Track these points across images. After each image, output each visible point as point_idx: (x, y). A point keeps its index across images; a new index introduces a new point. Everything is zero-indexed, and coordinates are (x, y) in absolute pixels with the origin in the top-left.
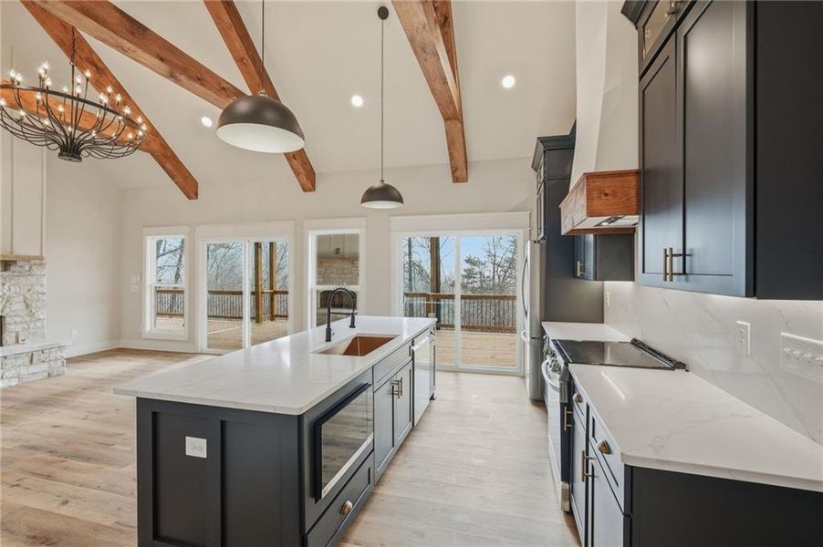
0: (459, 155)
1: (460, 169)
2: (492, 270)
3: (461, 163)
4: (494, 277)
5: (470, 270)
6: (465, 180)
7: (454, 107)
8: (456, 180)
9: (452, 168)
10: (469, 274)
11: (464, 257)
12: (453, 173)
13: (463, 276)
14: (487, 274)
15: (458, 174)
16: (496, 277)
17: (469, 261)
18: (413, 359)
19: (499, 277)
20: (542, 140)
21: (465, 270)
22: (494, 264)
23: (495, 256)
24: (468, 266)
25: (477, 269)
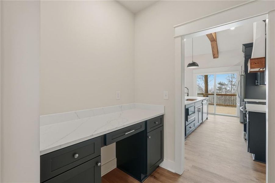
0: (215, 51)
1: (215, 55)
2: (230, 87)
3: (216, 53)
4: (231, 90)
5: (220, 87)
6: (218, 57)
7: (214, 39)
8: (214, 58)
9: (213, 54)
10: (220, 89)
11: (218, 82)
12: (213, 56)
13: (217, 90)
14: (228, 89)
15: (215, 56)
16: (233, 90)
17: (220, 84)
18: (203, 105)
19: (234, 90)
20: (244, 45)
21: (218, 87)
22: (232, 85)
23: (232, 81)
24: (219, 86)
25: (224, 87)
